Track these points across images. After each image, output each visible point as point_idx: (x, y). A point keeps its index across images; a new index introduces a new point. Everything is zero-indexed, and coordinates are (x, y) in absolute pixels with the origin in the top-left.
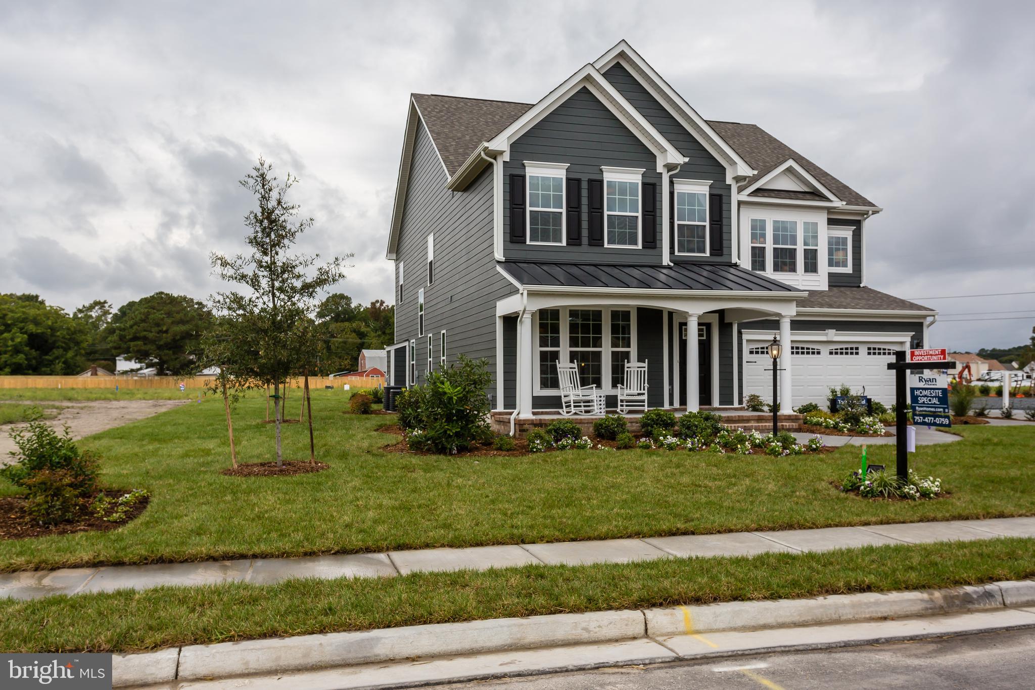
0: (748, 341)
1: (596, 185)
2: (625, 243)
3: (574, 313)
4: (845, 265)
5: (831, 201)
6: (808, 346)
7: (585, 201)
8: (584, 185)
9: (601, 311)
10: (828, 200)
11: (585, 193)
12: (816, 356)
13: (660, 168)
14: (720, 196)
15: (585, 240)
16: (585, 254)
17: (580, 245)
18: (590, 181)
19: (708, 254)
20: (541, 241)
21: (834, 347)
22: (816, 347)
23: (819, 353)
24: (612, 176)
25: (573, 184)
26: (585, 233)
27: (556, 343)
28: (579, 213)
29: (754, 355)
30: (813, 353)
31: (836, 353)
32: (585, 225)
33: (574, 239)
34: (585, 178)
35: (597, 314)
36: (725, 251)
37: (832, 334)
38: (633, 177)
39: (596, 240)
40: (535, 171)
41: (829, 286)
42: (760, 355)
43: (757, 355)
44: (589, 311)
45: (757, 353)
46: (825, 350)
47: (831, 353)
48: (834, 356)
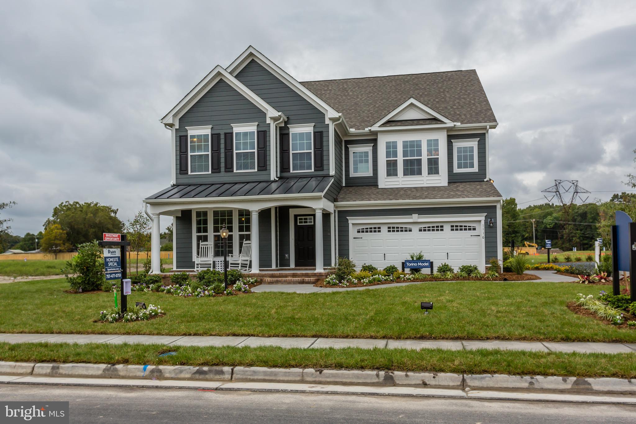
0: (353, 224)
1: (229, 136)
2: (247, 169)
3: (216, 213)
4: (472, 166)
5: (446, 123)
6: (402, 226)
7: (222, 146)
8: (222, 137)
9: (232, 210)
10: (442, 122)
11: (222, 141)
12: (408, 233)
13: (268, 121)
14: (321, 133)
15: (223, 169)
16: (223, 177)
17: (220, 172)
18: (225, 134)
19: (313, 170)
20: (198, 172)
21: (423, 226)
22: (408, 226)
23: (410, 231)
24: (238, 129)
25: (215, 137)
26: (223, 165)
27: (206, 230)
28: (219, 154)
29: (361, 234)
30: (406, 231)
31: (425, 230)
32: (223, 160)
33: (216, 169)
34: (222, 132)
35: (230, 213)
36: (325, 167)
37: (415, 218)
38: (252, 128)
39: (229, 168)
40: (193, 131)
41: (449, 183)
42: (365, 233)
43: (363, 234)
44: (225, 211)
45: (363, 232)
46: (415, 229)
47: (420, 230)
48: (423, 232)
